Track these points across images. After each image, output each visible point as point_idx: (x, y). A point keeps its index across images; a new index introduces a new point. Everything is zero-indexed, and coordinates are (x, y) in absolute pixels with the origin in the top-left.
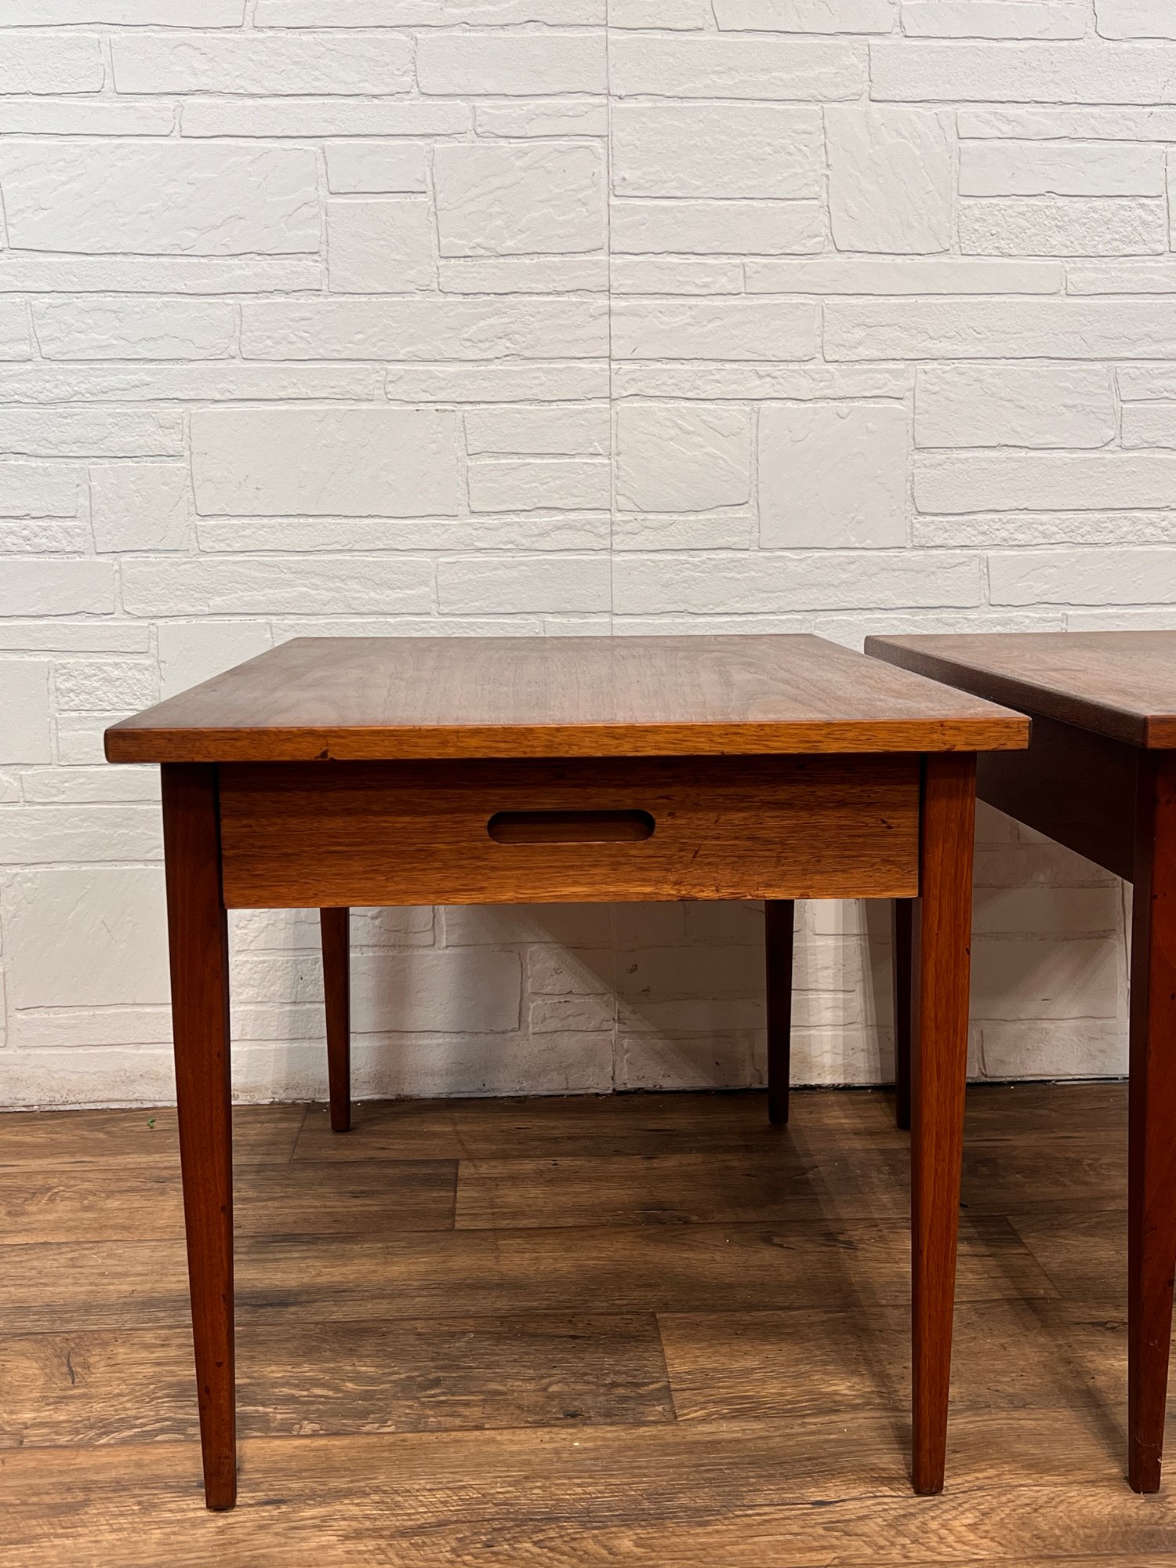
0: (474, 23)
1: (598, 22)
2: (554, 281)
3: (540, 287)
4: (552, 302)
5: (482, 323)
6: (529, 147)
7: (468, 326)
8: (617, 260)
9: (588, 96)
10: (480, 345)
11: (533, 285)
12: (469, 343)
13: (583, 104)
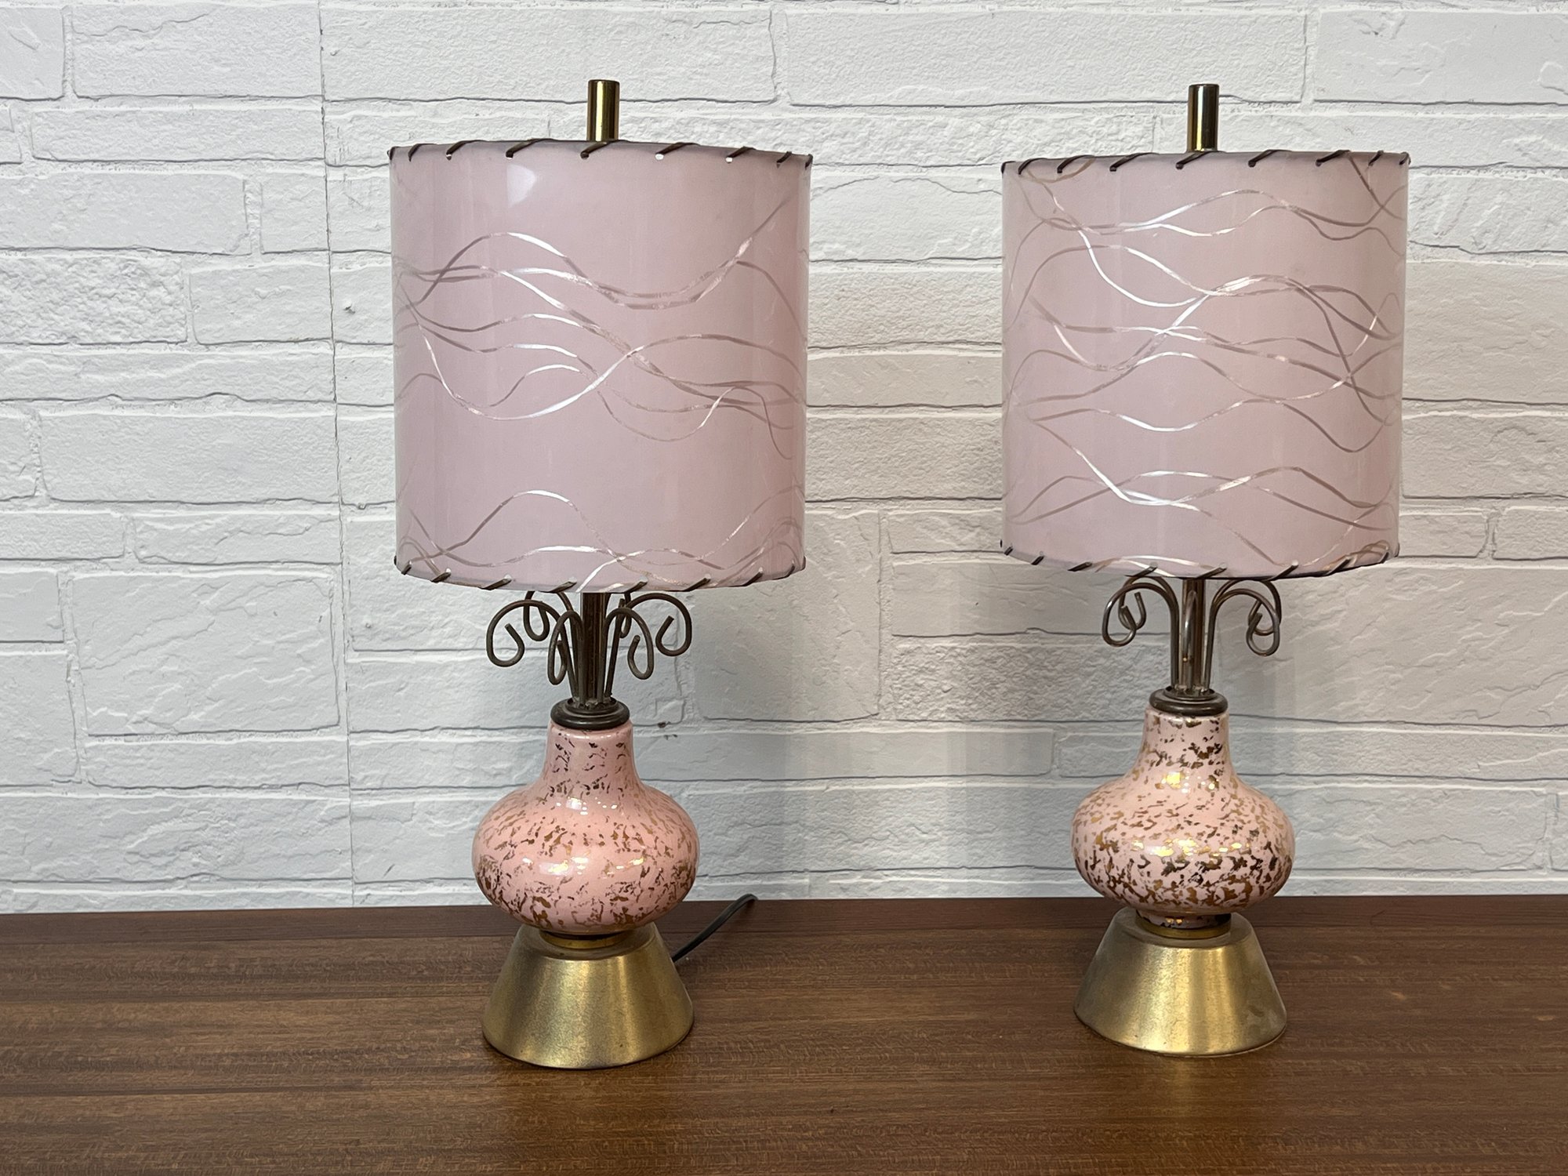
0: (128, 396)
1: (320, 396)
2: (264, 770)
3: (242, 779)
4: (262, 801)
5: (154, 830)
6: (220, 578)
7: (134, 834)
8: (360, 743)
9: (308, 505)
10: (153, 860)
11: (231, 777)
12: (136, 858)
13: (301, 517)
